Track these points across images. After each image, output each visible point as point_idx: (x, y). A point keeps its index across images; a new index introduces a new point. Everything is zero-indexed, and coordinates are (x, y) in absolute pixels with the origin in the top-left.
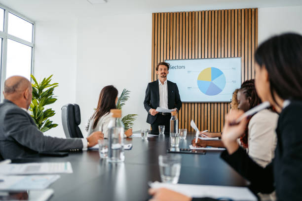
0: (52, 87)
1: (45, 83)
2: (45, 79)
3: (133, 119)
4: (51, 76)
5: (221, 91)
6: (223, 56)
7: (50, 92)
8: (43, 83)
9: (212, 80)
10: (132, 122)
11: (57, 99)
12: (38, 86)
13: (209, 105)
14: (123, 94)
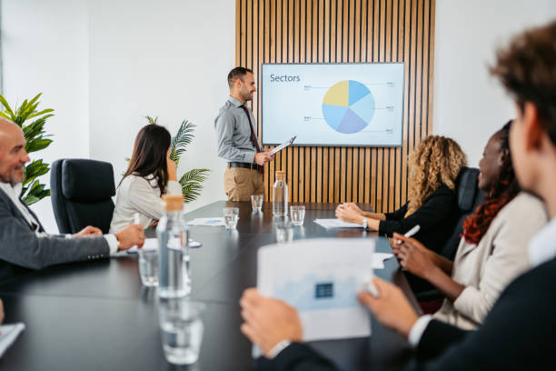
0: (41, 117)
1: (27, 109)
2: (26, 101)
3: (201, 179)
4: (39, 95)
5: (365, 125)
6: (369, 59)
7: (38, 127)
8: (22, 109)
9: (350, 105)
10: (200, 184)
11: (51, 141)
12: (12, 115)
13: (344, 151)
14: (181, 131)
